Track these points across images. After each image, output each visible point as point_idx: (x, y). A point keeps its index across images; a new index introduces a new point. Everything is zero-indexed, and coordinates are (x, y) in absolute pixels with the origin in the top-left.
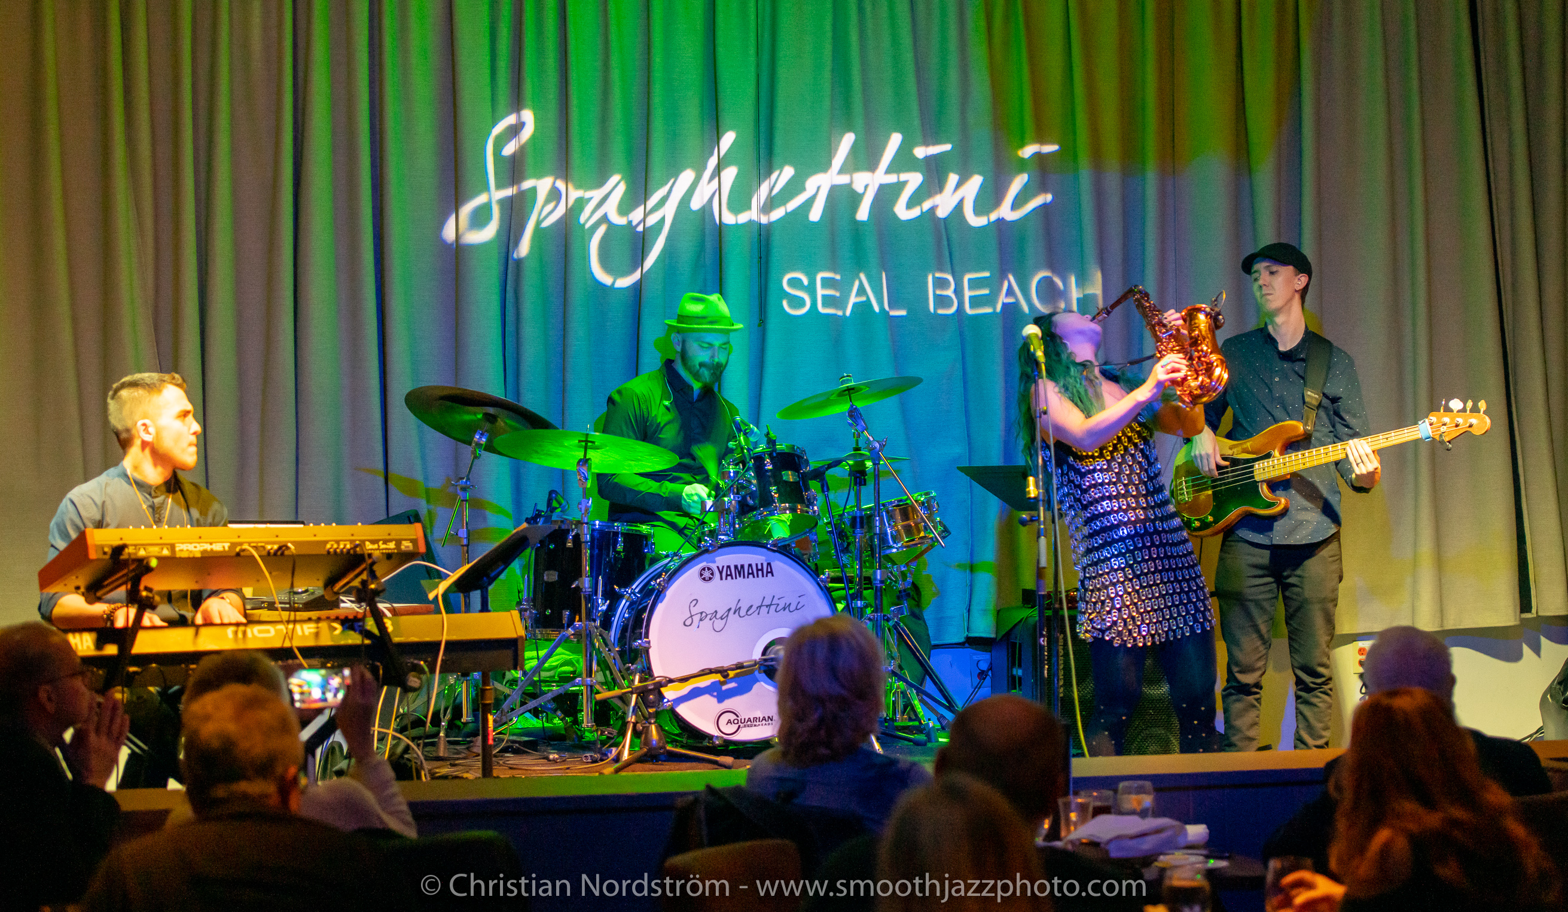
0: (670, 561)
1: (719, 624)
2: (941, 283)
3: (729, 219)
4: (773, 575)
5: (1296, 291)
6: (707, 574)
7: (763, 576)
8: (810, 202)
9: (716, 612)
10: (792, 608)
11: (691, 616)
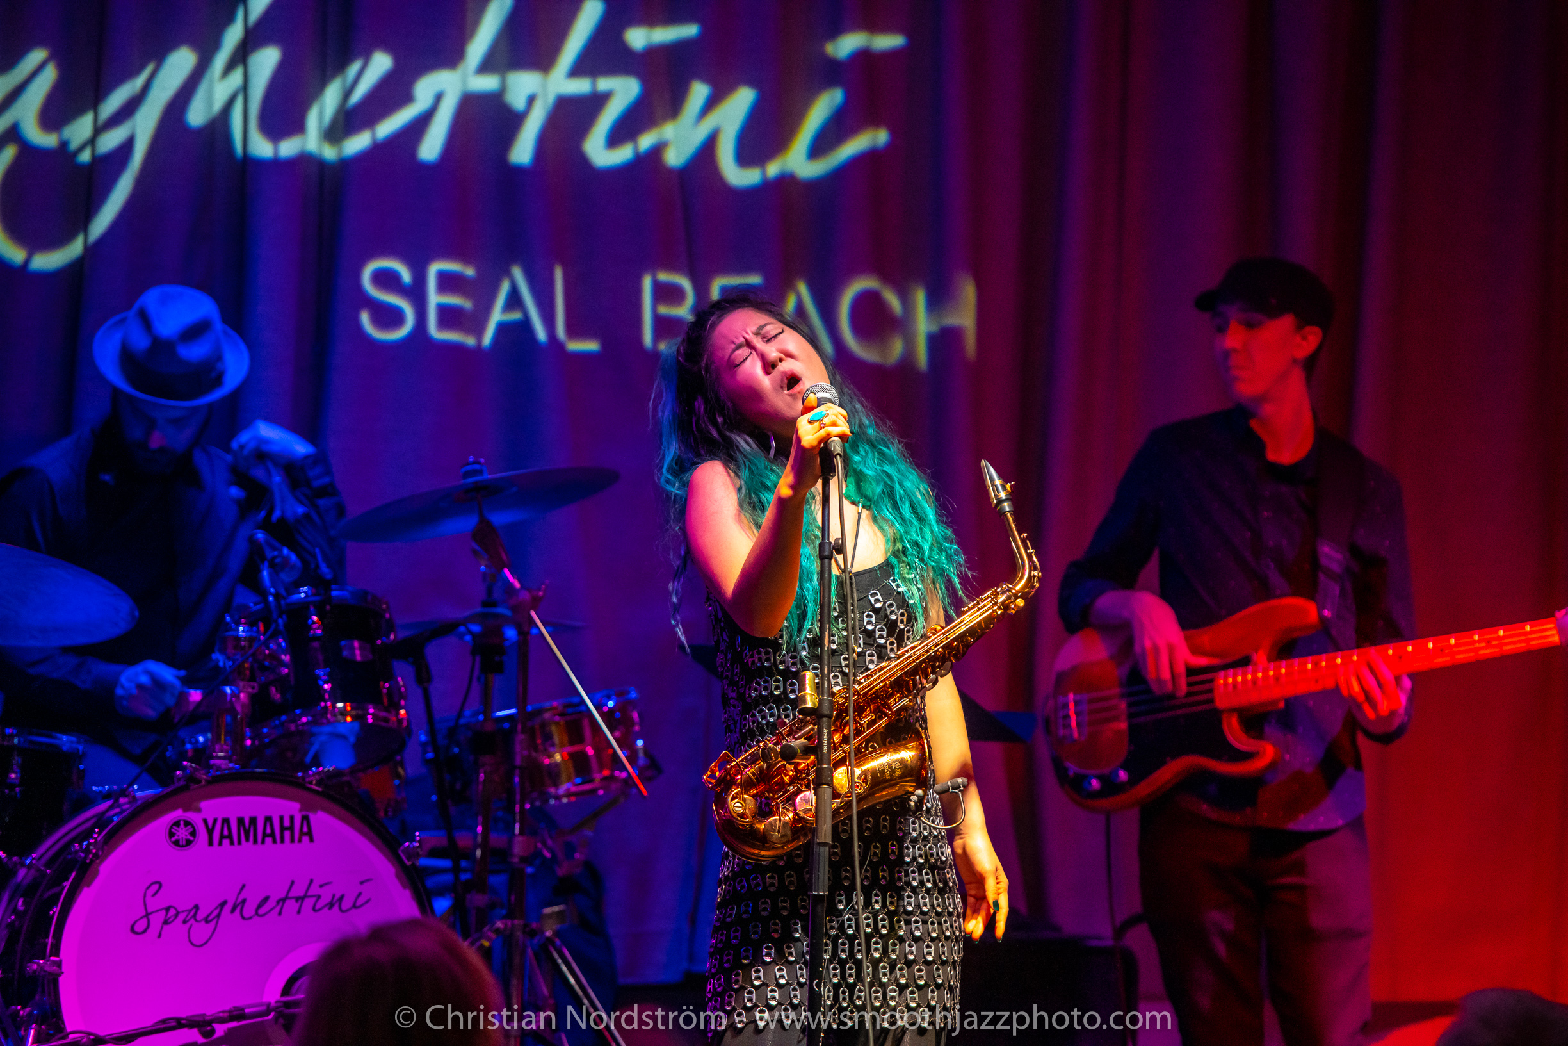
0: (111, 808)
1: (201, 931)
2: (667, 294)
3: (262, 148)
4: (312, 840)
5: (1295, 361)
6: (182, 833)
7: (292, 841)
8: (422, 123)
9: (197, 907)
10: (346, 904)
11: (147, 915)
